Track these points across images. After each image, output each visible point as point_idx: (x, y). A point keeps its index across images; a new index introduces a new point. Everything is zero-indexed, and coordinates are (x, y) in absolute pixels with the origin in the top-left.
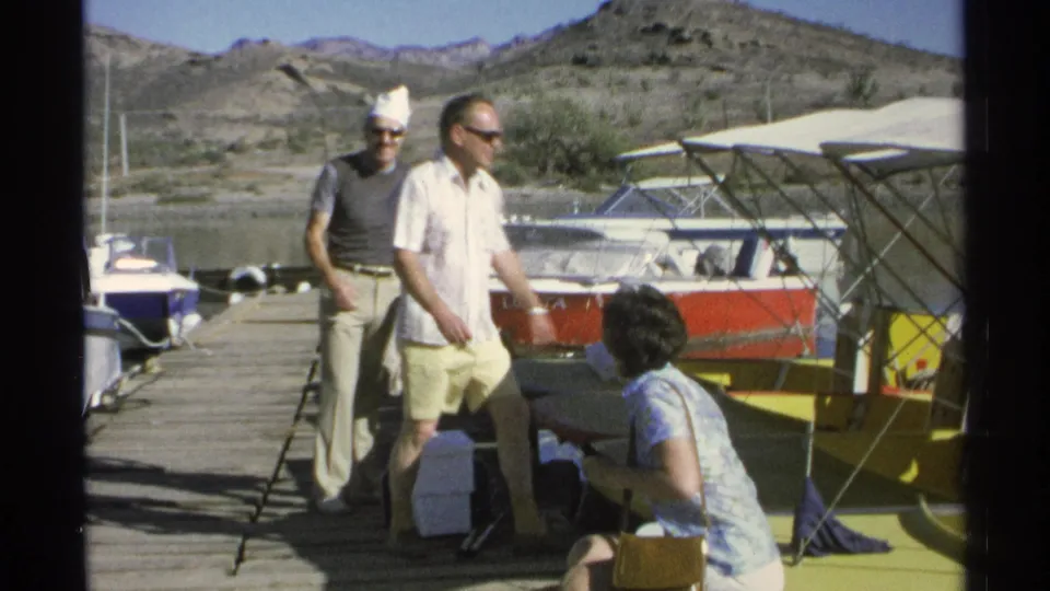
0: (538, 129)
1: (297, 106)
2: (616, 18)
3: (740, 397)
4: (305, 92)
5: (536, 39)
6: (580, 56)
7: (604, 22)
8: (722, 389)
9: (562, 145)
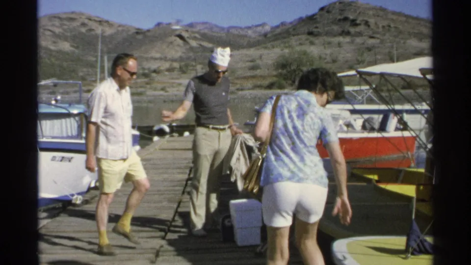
0: (291, 64)
1: (183, 53)
2: (327, 14)
3: (383, 186)
4: (188, 47)
5: (291, 23)
6: (311, 31)
7: (321, 16)
8: (374, 182)
9: (302, 71)
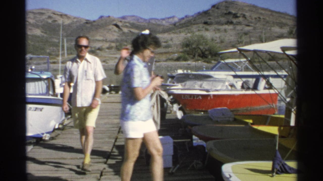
0: (193, 44)
1: (119, 36)
2: (217, 10)
3: (255, 127)
4: (121, 32)
5: (193, 16)
6: (206, 21)
7: (213, 11)
8: (250, 125)
9: (200, 48)
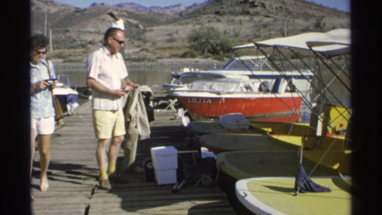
3: (275, 137)
5: (201, 4)
6: (217, 11)
9: (210, 43)
